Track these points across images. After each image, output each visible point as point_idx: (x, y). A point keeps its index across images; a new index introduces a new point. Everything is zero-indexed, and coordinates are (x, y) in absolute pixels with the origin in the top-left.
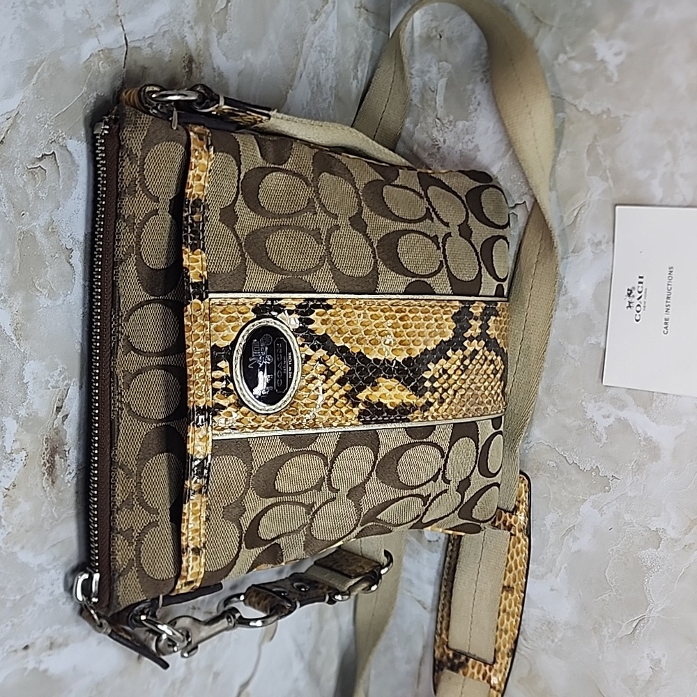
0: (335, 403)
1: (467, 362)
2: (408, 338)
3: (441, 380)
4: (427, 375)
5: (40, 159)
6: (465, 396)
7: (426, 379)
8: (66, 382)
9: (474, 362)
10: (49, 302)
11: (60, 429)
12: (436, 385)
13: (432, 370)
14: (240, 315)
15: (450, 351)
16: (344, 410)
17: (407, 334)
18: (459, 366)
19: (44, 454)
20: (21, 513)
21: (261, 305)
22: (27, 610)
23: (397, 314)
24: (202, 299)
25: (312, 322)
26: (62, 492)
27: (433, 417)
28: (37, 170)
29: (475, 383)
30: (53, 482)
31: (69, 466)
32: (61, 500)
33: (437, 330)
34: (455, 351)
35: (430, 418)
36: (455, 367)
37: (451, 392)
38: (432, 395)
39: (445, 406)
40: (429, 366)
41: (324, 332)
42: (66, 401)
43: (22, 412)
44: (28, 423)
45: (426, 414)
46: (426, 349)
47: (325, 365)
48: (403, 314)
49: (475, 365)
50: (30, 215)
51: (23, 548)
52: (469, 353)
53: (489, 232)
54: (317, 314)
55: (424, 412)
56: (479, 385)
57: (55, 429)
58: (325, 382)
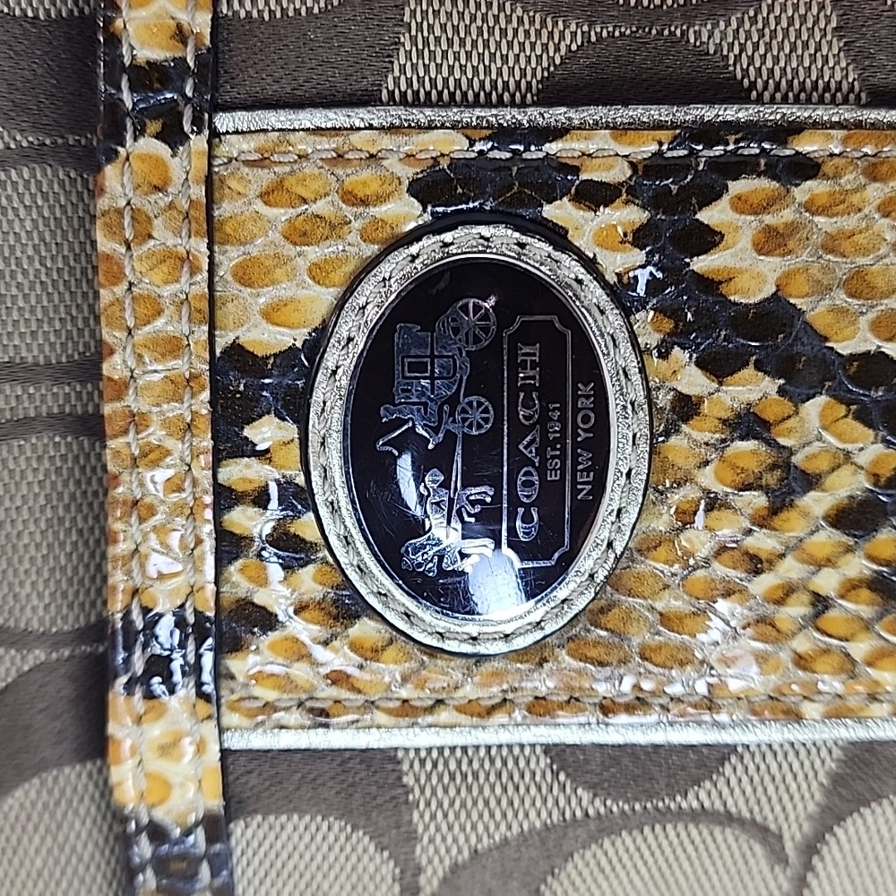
0: (817, 615)
14: (348, 211)
16: (860, 648)
21: (454, 164)
24: (173, 136)
25: (709, 239)
41: (769, 290)
47: (770, 443)
54: (741, 205)
58: (765, 520)
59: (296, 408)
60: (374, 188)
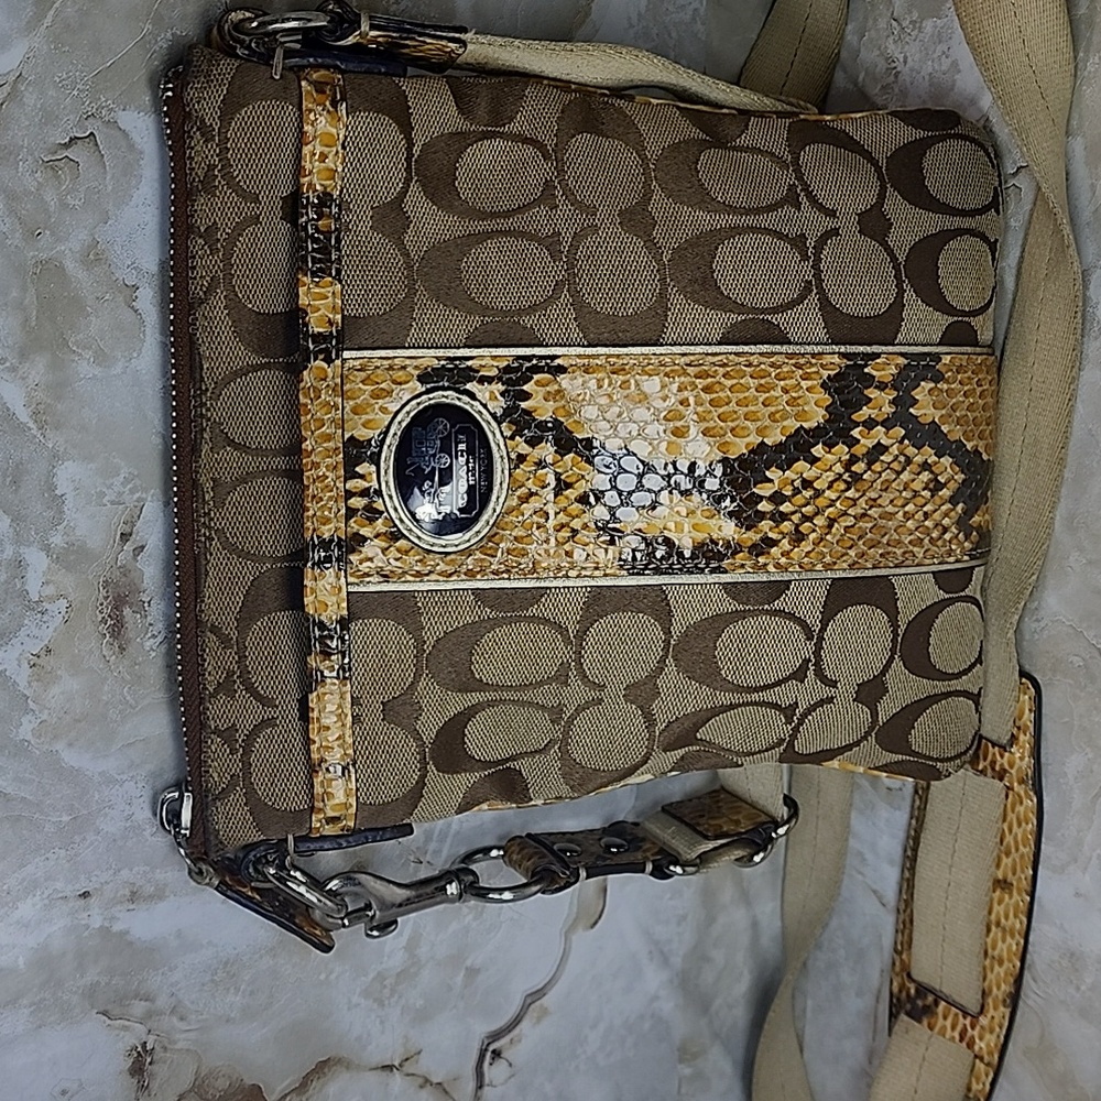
0: (573, 537)
1: (859, 467)
2: (722, 424)
3: (799, 499)
4: (764, 490)
5: (66, 146)
6: (856, 529)
7: (761, 498)
8: (137, 495)
9: (877, 467)
10: (97, 371)
11: (128, 567)
12: (786, 508)
13: (776, 482)
14: (394, 386)
15: (820, 445)
17: (719, 417)
18: (841, 475)
19: (102, 604)
20: (63, 693)
21: (433, 369)
22: (85, 839)
23: (698, 381)
24: (329, 361)
25: (527, 396)
26: (139, 664)
27: (777, 566)
28: (61, 164)
29: (880, 506)
30: (122, 649)
31: (151, 625)
32: (139, 677)
33: (788, 408)
34: (830, 445)
35: (771, 568)
36: (831, 476)
37: (820, 521)
38: (777, 527)
39: (806, 546)
40: (767, 473)
41: (551, 415)
42: (138, 524)
43: (57, 540)
44: (70, 557)
45: (762, 560)
46: (763, 443)
48: (710, 380)
49: (880, 473)
50: (52, 234)
51: (70, 745)
52: (865, 450)
53: (932, 223)
54: (538, 383)
55: (757, 556)
56: (890, 509)
57: (120, 567)
59: (375, 459)
60: (403, 379)
